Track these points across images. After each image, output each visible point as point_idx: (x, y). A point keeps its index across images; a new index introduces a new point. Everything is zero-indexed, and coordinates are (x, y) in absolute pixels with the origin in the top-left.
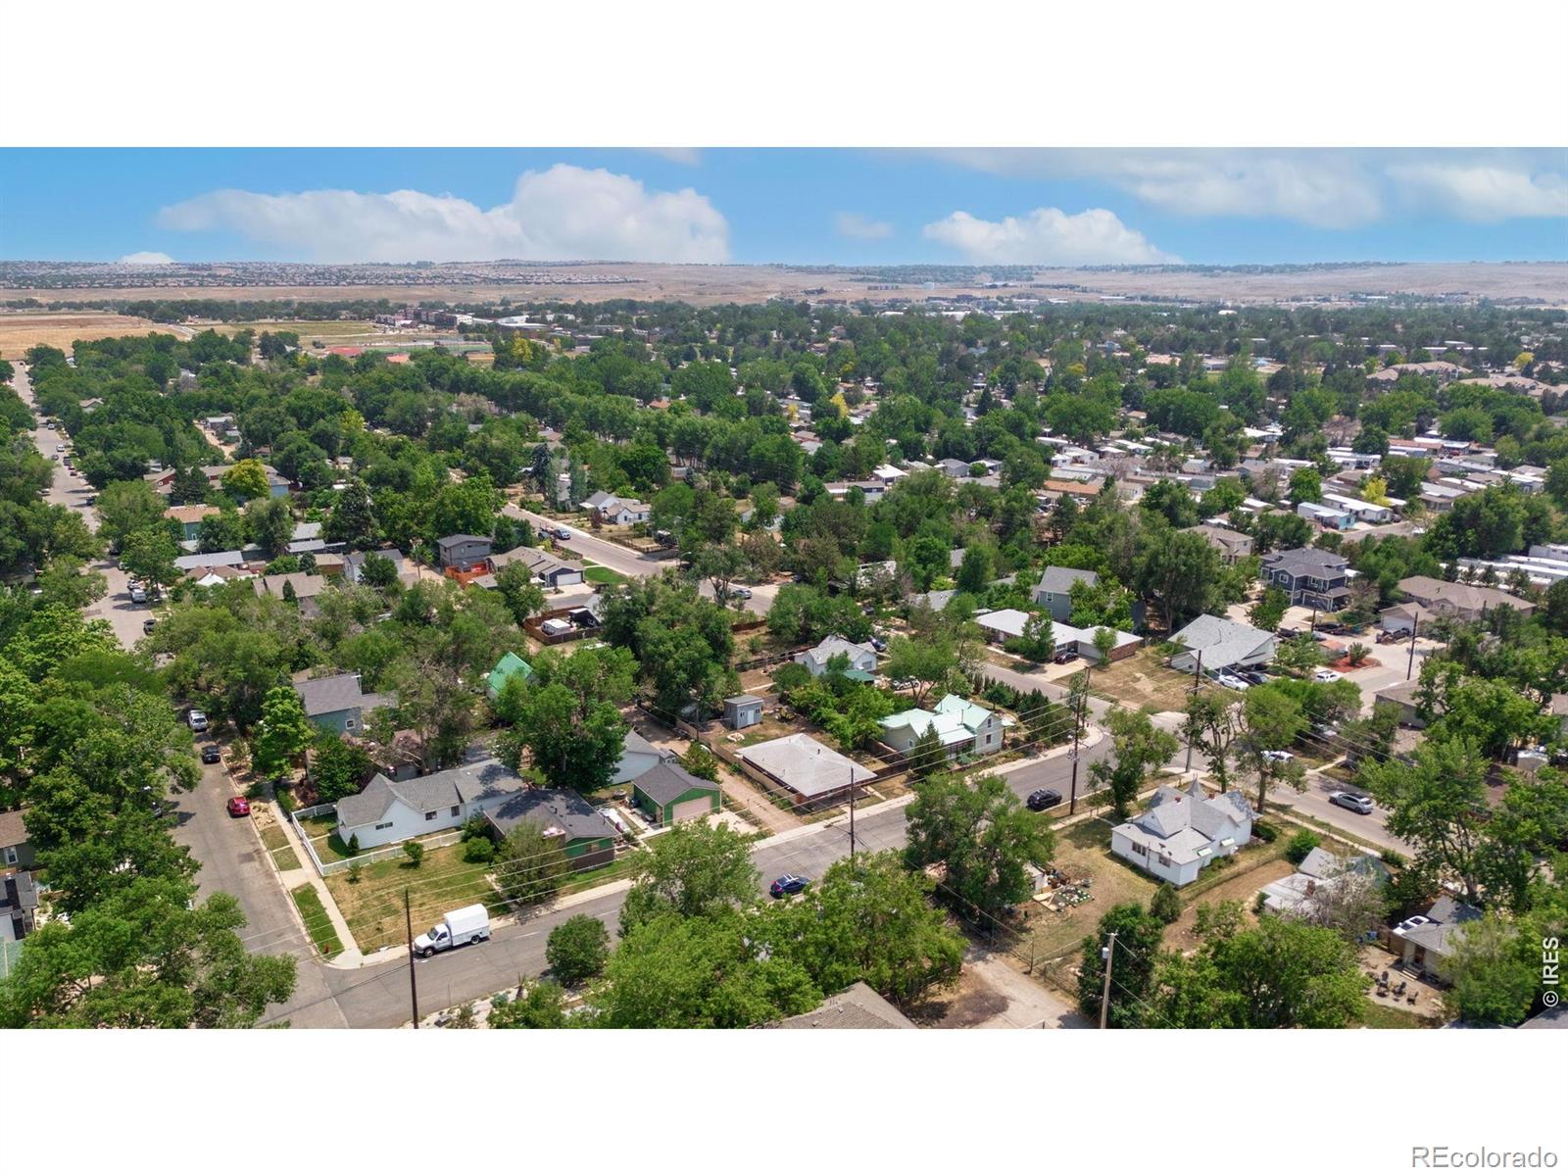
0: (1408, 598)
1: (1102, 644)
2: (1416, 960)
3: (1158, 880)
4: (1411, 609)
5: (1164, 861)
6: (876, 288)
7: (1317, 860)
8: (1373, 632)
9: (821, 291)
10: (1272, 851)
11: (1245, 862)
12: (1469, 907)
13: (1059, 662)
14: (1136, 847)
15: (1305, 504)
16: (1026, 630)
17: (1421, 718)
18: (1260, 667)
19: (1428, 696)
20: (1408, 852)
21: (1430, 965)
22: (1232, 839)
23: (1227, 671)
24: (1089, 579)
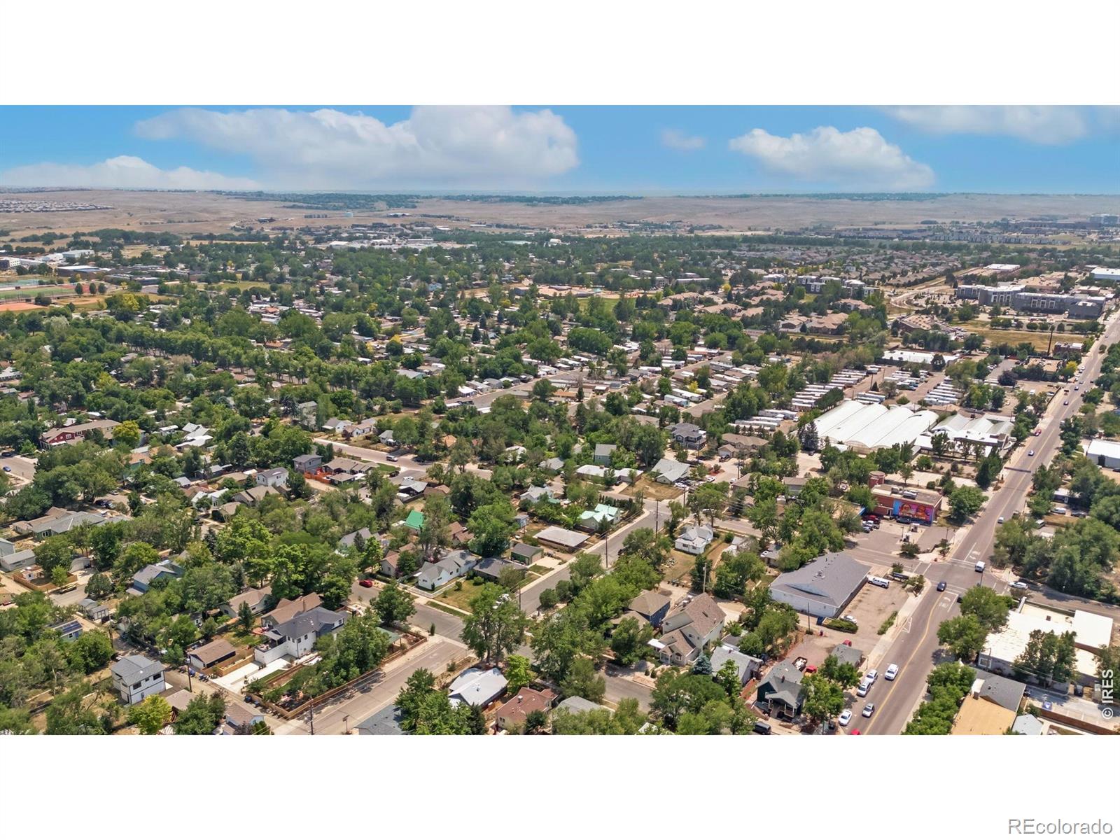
0: (726, 443)
1: (632, 476)
2: (768, 561)
3: (695, 555)
4: (728, 447)
5: (694, 548)
6: (311, 217)
7: (736, 540)
8: (717, 458)
9: (271, 220)
10: (720, 541)
11: (714, 545)
12: (778, 546)
13: (617, 485)
14: (684, 545)
15: (667, 396)
16: (605, 474)
17: (751, 492)
18: (688, 478)
19: (752, 485)
20: (759, 534)
21: (772, 563)
22: (710, 538)
23: (678, 481)
24: (614, 447)
